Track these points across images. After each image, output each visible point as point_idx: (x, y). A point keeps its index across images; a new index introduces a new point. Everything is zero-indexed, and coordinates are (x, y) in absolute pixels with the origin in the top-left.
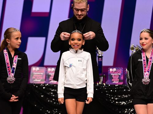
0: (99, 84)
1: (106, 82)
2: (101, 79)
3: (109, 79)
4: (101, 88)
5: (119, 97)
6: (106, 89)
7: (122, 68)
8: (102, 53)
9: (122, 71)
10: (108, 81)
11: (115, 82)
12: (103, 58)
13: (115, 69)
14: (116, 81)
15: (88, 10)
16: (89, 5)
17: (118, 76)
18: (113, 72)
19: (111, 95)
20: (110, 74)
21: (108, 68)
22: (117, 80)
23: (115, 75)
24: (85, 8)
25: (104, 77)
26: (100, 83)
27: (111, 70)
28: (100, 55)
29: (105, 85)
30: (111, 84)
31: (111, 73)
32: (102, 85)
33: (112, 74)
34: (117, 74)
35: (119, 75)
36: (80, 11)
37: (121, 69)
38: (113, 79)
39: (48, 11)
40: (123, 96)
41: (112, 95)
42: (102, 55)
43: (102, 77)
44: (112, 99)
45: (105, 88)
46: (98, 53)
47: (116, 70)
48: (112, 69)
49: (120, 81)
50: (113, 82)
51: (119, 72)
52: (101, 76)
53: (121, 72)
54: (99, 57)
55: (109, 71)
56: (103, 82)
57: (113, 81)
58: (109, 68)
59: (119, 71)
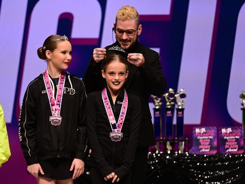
0: (178, 153)
1: (190, 151)
2: (182, 145)
3: (194, 145)
4: (181, 160)
5: (210, 175)
6: (189, 161)
7: (216, 128)
8: (183, 104)
9: (215, 133)
10: (193, 148)
11: (203, 150)
12: (185, 111)
13: (203, 130)
14: (205, 149)
15: (139, 34)
16: (141, 25)
17: (209, 140)
18: (202, 135)
19: (197, 171)
20: (197, 138)
21: (192, 127)
22: (207, 147)
23: (204, 139)
24: (133, 29)
25: (187, 142)
26: (180, 152)
27: (197, 130)
28: (180, 107)
29: (187, 155)
30: (198, 153)
31: (198, 136)
32: (183, 155)
33: (199, 138)
34: (208, 138)
35: (211, 139)
36: (125, 34)
37: (214, 129)
38: (200, 145)
39: (97, 36)
40: (217, 173)
41: (199, 172)
42: (183, 107)
43: (183, 143)
44: (199, 178)
45: (188, 159)
46: (177, 104)
47: (205, 131)
48: (200, 129)
49: (211, 149)
50: (201, 151)
51: (209, 133)
52: (182, 141)
53: (213, 134)
54: (178, 110)
55: (194, 132)
56: (185, 151)
57: (201, 149)
58: (194, 128)
59: (211, 133)
